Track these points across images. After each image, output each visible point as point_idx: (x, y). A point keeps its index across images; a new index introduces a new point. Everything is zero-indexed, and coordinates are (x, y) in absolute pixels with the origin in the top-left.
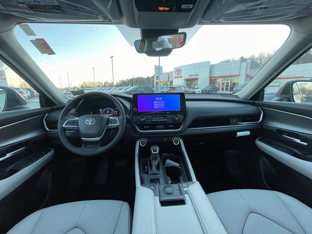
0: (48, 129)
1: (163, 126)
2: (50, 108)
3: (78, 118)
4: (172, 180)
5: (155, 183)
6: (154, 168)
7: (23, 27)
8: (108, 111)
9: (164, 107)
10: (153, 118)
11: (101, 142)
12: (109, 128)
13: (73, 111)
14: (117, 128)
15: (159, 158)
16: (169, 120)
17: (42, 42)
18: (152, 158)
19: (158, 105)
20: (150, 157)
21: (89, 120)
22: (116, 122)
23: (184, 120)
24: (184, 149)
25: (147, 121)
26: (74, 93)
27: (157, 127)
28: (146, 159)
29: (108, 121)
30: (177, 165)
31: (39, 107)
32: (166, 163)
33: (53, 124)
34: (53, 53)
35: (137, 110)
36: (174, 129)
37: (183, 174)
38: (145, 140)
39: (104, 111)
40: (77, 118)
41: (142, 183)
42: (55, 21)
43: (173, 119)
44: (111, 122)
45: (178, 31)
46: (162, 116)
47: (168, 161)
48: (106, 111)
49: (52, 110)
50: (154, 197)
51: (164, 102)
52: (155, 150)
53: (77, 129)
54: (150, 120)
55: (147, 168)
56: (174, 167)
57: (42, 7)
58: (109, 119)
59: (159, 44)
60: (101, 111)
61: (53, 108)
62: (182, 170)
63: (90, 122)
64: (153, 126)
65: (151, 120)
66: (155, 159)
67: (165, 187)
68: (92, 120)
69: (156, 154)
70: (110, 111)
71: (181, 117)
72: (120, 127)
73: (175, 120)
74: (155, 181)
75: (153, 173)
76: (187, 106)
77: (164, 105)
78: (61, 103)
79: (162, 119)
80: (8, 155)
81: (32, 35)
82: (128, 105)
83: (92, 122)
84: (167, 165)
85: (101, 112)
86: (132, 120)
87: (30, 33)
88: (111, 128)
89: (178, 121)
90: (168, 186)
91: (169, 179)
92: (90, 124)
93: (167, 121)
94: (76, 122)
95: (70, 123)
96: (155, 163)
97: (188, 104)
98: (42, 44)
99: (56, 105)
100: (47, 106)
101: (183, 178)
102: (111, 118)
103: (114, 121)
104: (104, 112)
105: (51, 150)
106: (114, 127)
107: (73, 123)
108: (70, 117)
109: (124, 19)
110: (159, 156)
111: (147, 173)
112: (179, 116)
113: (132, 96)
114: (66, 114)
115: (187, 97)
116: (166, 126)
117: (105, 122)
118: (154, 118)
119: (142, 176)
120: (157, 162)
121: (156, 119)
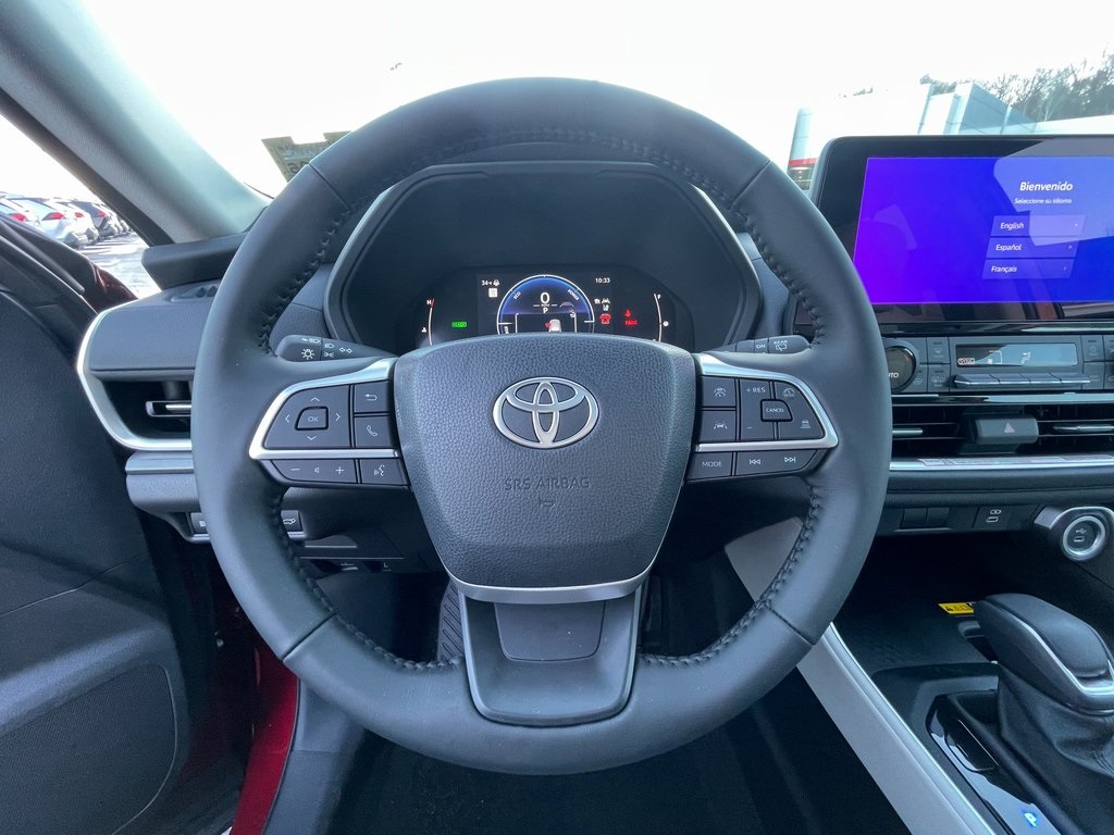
1: (1030, 428)
8: (545, 300)
25: (917, 382)
39: (515, 292)
40: (380, 368)
44: (736, 409)
48: (531, 296)
53: (395, 480)
54: (939, 372)
60: (493, 293)
63: (546, 419)
65: (951, 381)
70: (559, 295)
85: (497, 300)
92: (546, 439)
95: (314, 419)
103: (775, 410)
104: (513, 304)
107: (353, 415)
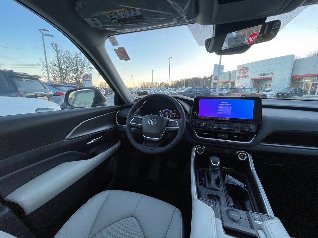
0: (118, 124)
1: (227, 136)
2: (121, 106)
3: (142, 117)
4: (234, 202)
5: (215, 200)
6: (213, 183)
7: (111, 39)
8: (167, 113)
9: (230, 113)
10: (215, 125)
11: (160, 143)
12: (168, 130)
13: (138, 110)
14: (176, 132)
15: (219, 172)
16: (236, 129)
17: (122, 50)
18: (210, 169)
19: (223, 110)
20: (208, 168)
21: (151, 120)
22: (176, 125)
23: (257, 132)
24: (252, 167)
25: (208, 127)
26: (139, 93)
27: (219, 135)
28: (203, 169)
29: (168, 123)
30: (242, 185)
31: (113, 105)
32: (226, 179)
33: (122, 120)
34: (128, 59)
35: (198, 114)
36: (241, 141)
37: (251, 199)
38: (204, 148)
39: (163, 111)
41: (199, 196)
42: (136, 30)
43: (241, 129)
44: (171, 124)
45: (265, 21)
46: (226, 124)
47: (229, 177)
48: (165, 112)
49: (122, 108)
50: (215, 219)
51: (231, 108)
52: (215, 162)
53: (140, 127)
54: (211, 126)
55: (205, 179)
56: (238, 187)
57: (127, 19)
58: (169, 121)
59: (237, 39)
61: (123, 106)
62: (249, 193)
63: (152, 122)
64: (214, 134)
65: (213, 127)
66: (215, 171)
67: (228, 211)
68: (154, 120)
69: (216, 167)
70: (169, 112)
71: (253, 127)
72: (179, 130)
73: (243, 130)
74: (214, 198)
75: (212, 187)
76: (263, 114)
77: (230, 111)
78: (129, 102)
79: (226, 127)
80: (92, 141)
81: (116, 45)
82: (188, 108)
83: (154, 122)
84: (227, 181)
85: (161, 112)
86: (191, 124)
87: (115, 43)
88: (171, 130)
89: (248, 132)
90: (233, 210)
91: (231, 200)
92: (152, 124)
93: (232, 130)
94: (140, 121)
95: (135, 121)
96: (214, 177)
97: (265, 112)
98: (122, 51)
99: (124, 103)
100: (119, 104)
101: (251, 205)
102: (171, 120)
103: (174, 124)
105: (118, 142)
106: (173, 130)
107: (138, 121)
108: (135, 116)
109: (199, 17)
110: (219, 170)
111: (204, 185)
112: (251, 126)
113: (193, 99)
114: (133, 112)
115: (264, 102)
116: (231, 136)
117: (165, 123)
118: (217, 125)
119: (198, 187)
120: (216, 176)
121: (219, 126)
